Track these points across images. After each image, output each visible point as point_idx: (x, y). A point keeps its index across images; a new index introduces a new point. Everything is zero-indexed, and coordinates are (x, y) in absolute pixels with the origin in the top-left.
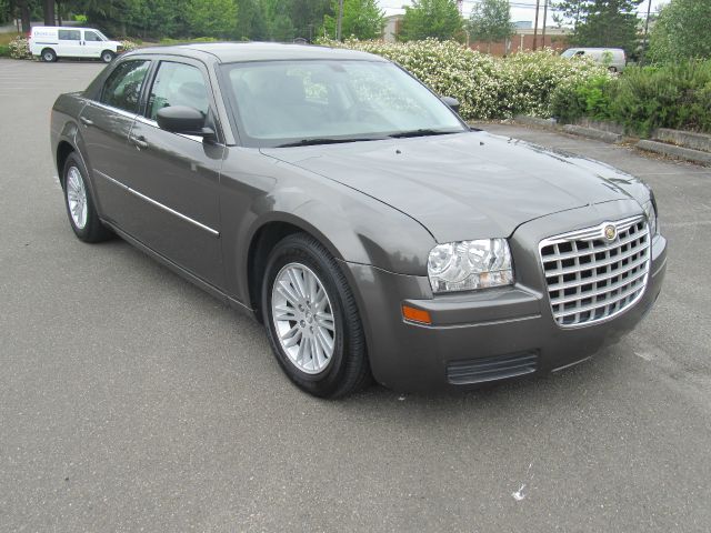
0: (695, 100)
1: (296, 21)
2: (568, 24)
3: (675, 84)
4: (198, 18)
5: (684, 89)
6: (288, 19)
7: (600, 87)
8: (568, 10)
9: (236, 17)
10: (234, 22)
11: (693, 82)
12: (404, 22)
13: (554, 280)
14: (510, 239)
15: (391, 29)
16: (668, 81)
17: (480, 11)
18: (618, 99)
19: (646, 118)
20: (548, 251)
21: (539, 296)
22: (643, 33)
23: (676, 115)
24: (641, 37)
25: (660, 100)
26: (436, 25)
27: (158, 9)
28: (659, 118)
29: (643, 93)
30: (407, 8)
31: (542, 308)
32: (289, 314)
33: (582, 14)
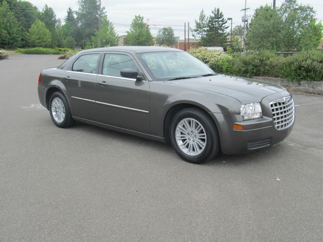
0: (266, 64)
1: (76, 39)
2: (198, 37)
3: (258, 59)
4: (33, 39)
5: (261, 61)
6: (72, 38)
7: (227, 62)
8: (198, 32)
9: (51, 38)
10: (50, 40)
11: (264, 58)
12: (127, 38)
13: (274, 115)
14: (260, 103)
15: (121, 41)
16: (255, 58)
17: (161, 33)
18: (235, 66)
19: (248, 73)
20: (272, 106)
21: (271, 119)
22: (230, 40)
23: (260, 71)
24: (229, 42)
25: (253, 65)
26: (142, 39)
27: (13, 35)
28: (253, 73)
29: (246, 63)
30: (128, 32)
31: (272, 123)
32: (182, 137)
33: (204, 33)
